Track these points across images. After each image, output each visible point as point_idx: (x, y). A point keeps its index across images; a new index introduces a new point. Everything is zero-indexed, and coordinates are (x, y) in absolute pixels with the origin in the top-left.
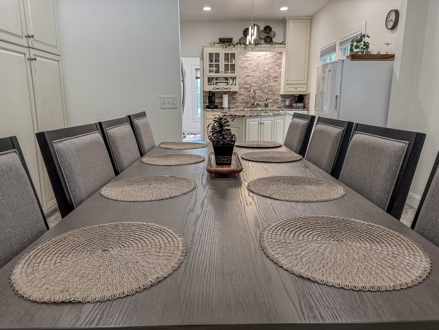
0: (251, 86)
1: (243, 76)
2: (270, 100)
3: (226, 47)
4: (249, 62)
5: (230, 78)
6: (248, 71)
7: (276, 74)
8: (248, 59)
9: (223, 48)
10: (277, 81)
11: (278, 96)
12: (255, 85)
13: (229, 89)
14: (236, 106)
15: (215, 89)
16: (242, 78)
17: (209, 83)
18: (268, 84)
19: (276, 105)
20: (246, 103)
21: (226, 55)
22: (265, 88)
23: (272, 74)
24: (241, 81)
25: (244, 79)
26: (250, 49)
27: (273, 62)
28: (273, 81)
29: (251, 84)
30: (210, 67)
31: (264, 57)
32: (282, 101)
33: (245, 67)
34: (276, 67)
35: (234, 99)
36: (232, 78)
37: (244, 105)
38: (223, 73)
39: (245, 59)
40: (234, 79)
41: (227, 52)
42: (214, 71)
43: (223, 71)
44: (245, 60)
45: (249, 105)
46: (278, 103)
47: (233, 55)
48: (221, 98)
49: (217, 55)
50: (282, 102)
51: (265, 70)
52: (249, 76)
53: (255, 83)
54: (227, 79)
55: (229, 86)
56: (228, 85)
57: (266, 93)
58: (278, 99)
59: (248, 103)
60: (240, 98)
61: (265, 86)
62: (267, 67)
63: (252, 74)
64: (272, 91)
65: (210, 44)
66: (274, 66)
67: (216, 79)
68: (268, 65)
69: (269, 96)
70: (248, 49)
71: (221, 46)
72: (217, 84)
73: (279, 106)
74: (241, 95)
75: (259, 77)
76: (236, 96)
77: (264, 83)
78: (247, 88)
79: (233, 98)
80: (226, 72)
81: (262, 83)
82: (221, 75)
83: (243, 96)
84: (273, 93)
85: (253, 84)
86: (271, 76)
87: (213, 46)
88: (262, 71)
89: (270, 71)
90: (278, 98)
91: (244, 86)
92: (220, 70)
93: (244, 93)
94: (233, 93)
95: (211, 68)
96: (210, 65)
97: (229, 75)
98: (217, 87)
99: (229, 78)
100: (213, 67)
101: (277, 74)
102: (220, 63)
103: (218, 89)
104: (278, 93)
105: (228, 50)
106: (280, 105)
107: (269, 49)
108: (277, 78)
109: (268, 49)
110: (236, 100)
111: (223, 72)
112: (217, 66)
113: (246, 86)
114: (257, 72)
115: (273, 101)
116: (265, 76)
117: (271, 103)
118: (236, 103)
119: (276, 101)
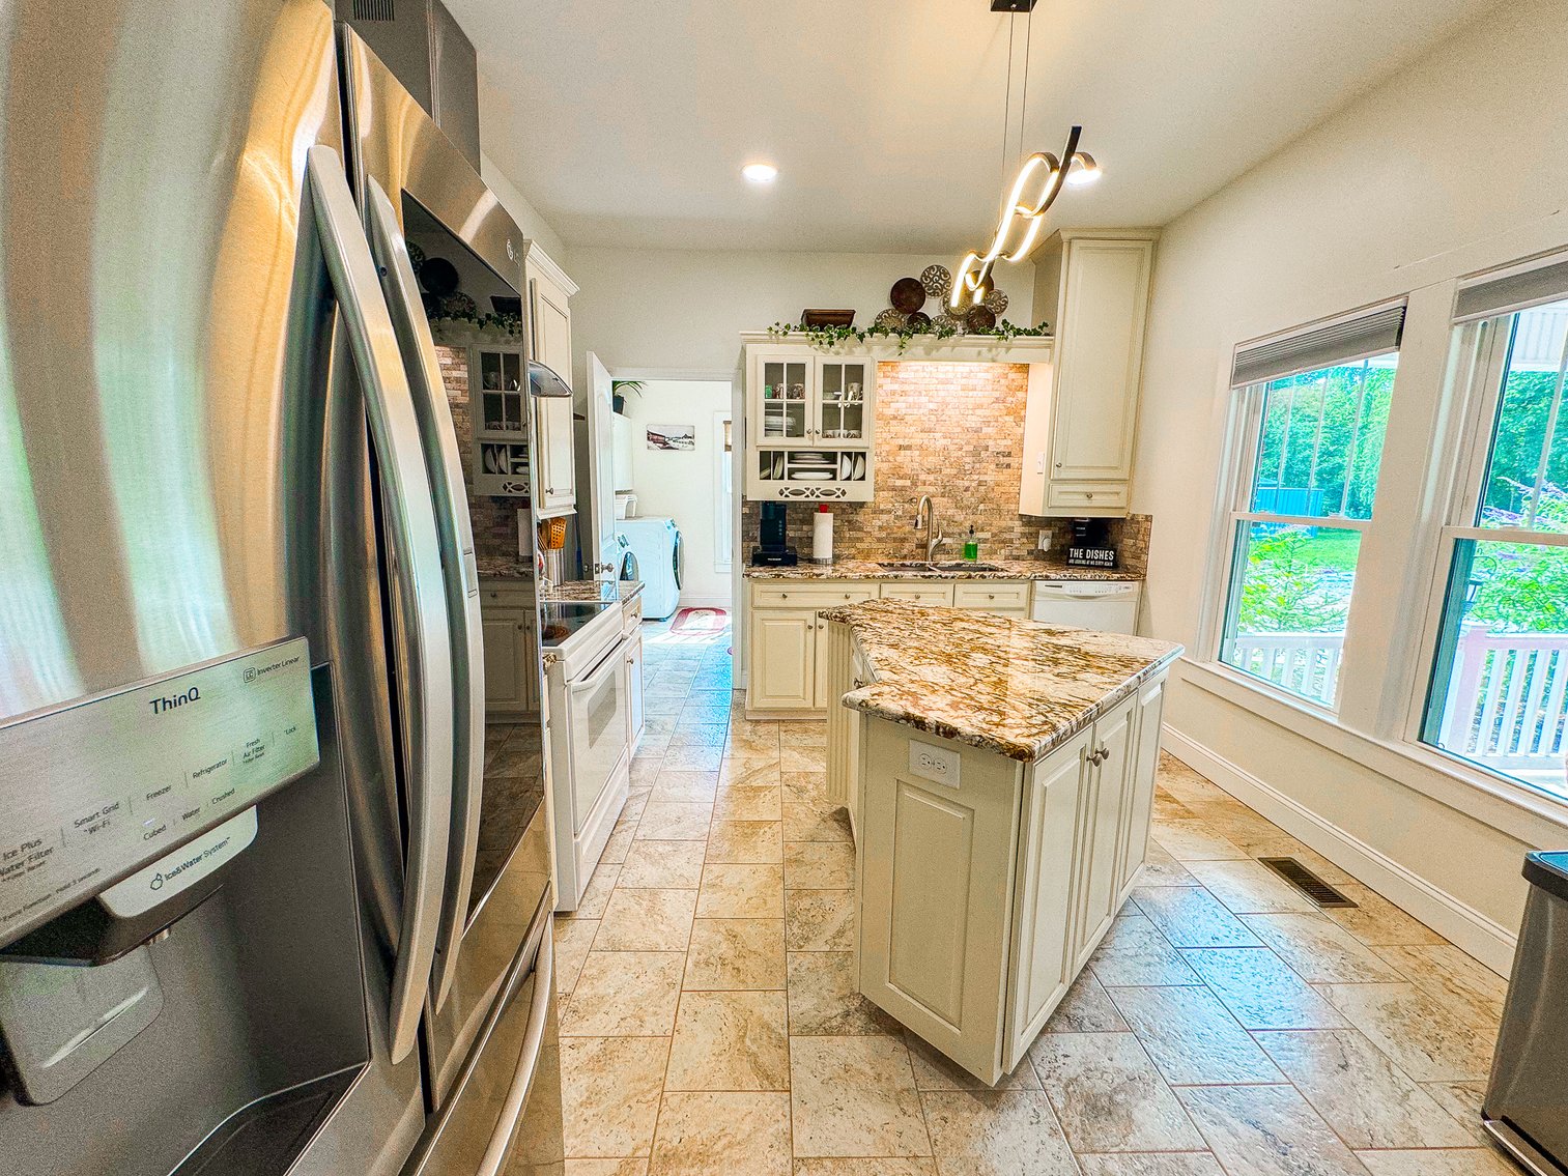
0: (914, 484)
1: (886, 448)
2: (982, 530)
3: (831, 344)
4: (910, 399)
5: (843, 453)
6: (907, 431)
7: (1004, 442)
8: (906, 387)
9: (817, 346)
10: (1008, 466)
11: (1011, 519)
12: (931, 478)
13: (839, 493)
14: (860, 552)
15: (786, 493)
16: (883, 454)
17: (766, 473)
18: (975, 477)
19: (1003, 551)
20: (895, 540)
21: (831, 372)
22: (967, 489)
23: (991, 443)
24: (880, 465)
25: (891, 459)
26: (920, 351)
27: (997, 400)
28: (993, 467)
29: (917, 475)
30: (767, 414)
31: (964, 381)
32: (1023, 534)
33: (895, 418)
34: (1007, 418)
35: (853, 525)
36: (849, 455)
37: (890, 547)
38: (816, 435)
39: (896, 387)
40: (857, 456)
41: (833, 360)
42: (785, 429)
43: (819, 427)
44: (893, 393)
45: (908, 547)
46: (1011, 541)
47: (856, 373)
48: (810, 522)
49: (797, 370)
50: (1025, 540)
51: (968, 426)
52: (908, 448)
53: (929, 471)
54: (831, 457)
55: (839, 484)
56: (834, 478)
57: (970, 508)
58: (1011, 530)
59: (903, 540)
60: (873, 524)
61: (967, 484)
62: (974, 418)
63: (919, 442)
64: (991, 500)
65: (771, 329)
66: (997, 414)
67: (792, 457)
68: (978, 412)
69: (981, 520)
70: (914, 350)
71: (813, 339)
72: (793, 476)
73: (1015, 553)
74: (878, 511)
75: (946, 452)
76: (860, 518)
77: (962, 472)
78: (903, 488)
79: (849, 522)
80: (830, 432)
81: (954, 471)
82: (810, 444)
83: (885, 517)
84: (995, 507)
85: (923, 477)
86: (986, 448)
87: (781, 337)
88: (959, 430)
89: (985, 430)
90: (1010, 524)
91: (891, 482)
92: (808, 426)
93: (890, 506)
94: (851, 506)
95: (774, 420)
96: (768, 406)
97: (840, 442)
98: (793, 485)
99: (839, 455)
100: (781, 414)
101: (1010, 443)
102: (808, 401)
103: (797, 493)
104: (1013, 507)
105: (838, 353)
106: (1016, 548)
107: (990, 350)
108: (1009, 455)
109: (985, 350)
110: (860, 529)
111: (817, 433)
112: (797, 412)
113: (899, 483)
114: (938, 435)
115: (994, 535)
116: (966, 448)
117: (985, 541)
118: (861, 540)
119: (1006, 536)
